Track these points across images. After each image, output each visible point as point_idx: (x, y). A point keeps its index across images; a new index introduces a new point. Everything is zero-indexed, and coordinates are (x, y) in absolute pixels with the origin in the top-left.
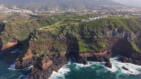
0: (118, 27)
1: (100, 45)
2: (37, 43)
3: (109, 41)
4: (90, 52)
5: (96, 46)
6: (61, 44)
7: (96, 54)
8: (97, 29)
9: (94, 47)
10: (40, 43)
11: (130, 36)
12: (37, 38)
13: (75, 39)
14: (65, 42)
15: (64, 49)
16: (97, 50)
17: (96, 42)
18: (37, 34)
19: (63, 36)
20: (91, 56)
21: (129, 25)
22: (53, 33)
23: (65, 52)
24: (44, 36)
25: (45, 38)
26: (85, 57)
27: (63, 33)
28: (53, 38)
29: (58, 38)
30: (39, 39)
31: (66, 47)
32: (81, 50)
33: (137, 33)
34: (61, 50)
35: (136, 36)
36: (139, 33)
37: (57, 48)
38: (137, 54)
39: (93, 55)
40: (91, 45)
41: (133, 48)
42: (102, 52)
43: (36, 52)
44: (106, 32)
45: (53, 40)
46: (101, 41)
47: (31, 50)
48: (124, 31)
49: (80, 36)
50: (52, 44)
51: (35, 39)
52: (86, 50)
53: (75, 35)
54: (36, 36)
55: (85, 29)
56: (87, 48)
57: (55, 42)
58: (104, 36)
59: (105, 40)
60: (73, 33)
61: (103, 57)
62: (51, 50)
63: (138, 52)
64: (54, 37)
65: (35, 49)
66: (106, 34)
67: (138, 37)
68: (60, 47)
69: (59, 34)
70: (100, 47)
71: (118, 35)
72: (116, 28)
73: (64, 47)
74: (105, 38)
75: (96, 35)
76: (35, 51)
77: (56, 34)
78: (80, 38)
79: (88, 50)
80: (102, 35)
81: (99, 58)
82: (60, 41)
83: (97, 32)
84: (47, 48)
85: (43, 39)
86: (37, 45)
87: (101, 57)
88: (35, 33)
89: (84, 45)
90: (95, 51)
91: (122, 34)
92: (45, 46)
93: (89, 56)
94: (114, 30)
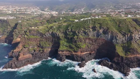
0: (103, 28)
1: (79, 45)
2: (27, 39)
3: (93, 42)
4: (69, 51)
5: (75, 46)
6: (47, 41)
7: (74, 53)
8: (79, 30)
9: (74, 46)
10: (29, 39)
11: (116, 38)
12: (27, 35)
13: (59, 38)
14: (51, 40)
15: (49, 46)
16: (76, 50)
17: (76, 42)
18: (28, 32)
19: (49, 34)
20: (69, 55)
21: (120, 27)
22: (41, 31)
23: (50, 49)
24: (33, 34)
25: (34, 35)
26: (62, 55)
27: (49, 32)
28: (40, 36)
29: (45, 36)
30: (29, 36)
31: (51, 44)
32: (61, 48)
33: (126, 36)
34: (46, 47)
35: (124, 39)
36: (129, 36)
37: (43, 45)
38: (120, 59)
39: (71, 54)
40: (71, 45)
41: (116, 51)
42: (81, 52)
43: (26, 47)
44: (88, 33)
45: (41, 38)
46: (81, 42)
47: (22, 44)
48: (109, 32)
49: (64, 36)
50: (39, 41)
51: (26, 36)
52: (66, 49)
53: (59, 35)
54: (27, 34)
55: (69, 29)
56: (67, 46)
57: (42, 39)
58: (86, 37)
59: (87, 41)
60: (58, 32)
61: (80, 57)
62: (39, 47)
63: (122, 56)
64: (42, 35)
65: (25, 44)
66: (88, 34)
67: (127, 40)
68: (45, 44)
69: (45, 33)
70: (78, 47)
71: (103, 37)
72: (100, 29)
73: (49, 44)
74: (86, 38)
75: (77, 35)
76: (25, 45)
77: (43, 33)
78: (64, 37)
79: (68, 49)
80: (84, 36)
81: (76, 58)
82: (46, 39)
83: (79, 33)
84: (35, 44)
85: (32, 36)
86: (27, 41)
87: (78, 56)
88: (27, 31)
89: (65, 44)
90: (73, 51)
91: (107, 36)
92: (33, 42)
93: (67, 55)
94: (98, 31)
